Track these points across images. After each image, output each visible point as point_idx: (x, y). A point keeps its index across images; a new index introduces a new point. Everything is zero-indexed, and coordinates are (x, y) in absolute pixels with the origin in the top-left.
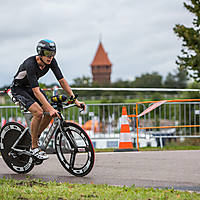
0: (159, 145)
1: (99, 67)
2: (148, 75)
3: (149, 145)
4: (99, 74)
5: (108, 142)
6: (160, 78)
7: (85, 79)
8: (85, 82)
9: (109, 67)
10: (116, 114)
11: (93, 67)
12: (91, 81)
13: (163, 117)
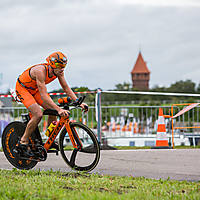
0: (192, 144)
1: (138, 74)
2: (181, 82)
3: (183, 144)
4: (138, 81)
5: (146, 142)
6: (194, 85)
7: (125, 85)
8: (126, 88)
9: (147, 74)
10: (154, 116)
11: (133, 74)
12: (131, 87)
13: (196, 120)
